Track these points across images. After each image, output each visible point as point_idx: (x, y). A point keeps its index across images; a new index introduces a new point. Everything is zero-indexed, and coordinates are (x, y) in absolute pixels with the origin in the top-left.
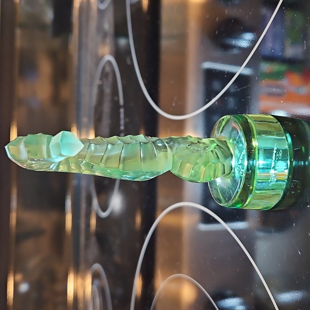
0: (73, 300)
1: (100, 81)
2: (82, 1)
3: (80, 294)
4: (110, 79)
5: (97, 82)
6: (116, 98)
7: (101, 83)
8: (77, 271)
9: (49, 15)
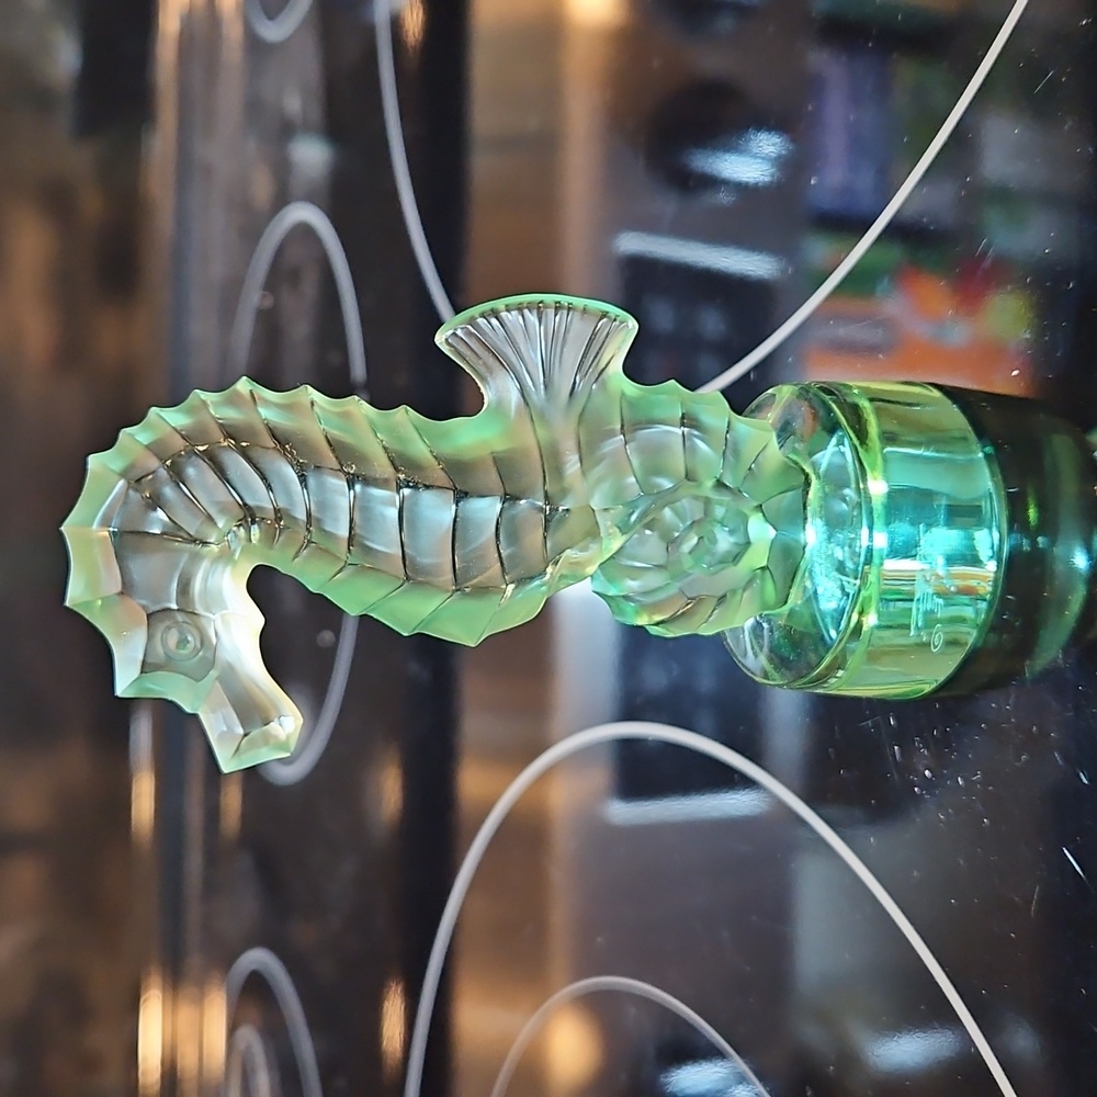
0: (159, 1085)
1: (264, 297)
2: (191, 4)
3: (187, 1061)
4: (310, 287)
5: (253, 297)
6: (334, 358)
7: (268, 302)
8: (176, 979)
9: (64, 57)
